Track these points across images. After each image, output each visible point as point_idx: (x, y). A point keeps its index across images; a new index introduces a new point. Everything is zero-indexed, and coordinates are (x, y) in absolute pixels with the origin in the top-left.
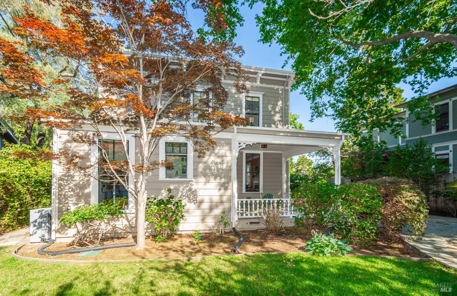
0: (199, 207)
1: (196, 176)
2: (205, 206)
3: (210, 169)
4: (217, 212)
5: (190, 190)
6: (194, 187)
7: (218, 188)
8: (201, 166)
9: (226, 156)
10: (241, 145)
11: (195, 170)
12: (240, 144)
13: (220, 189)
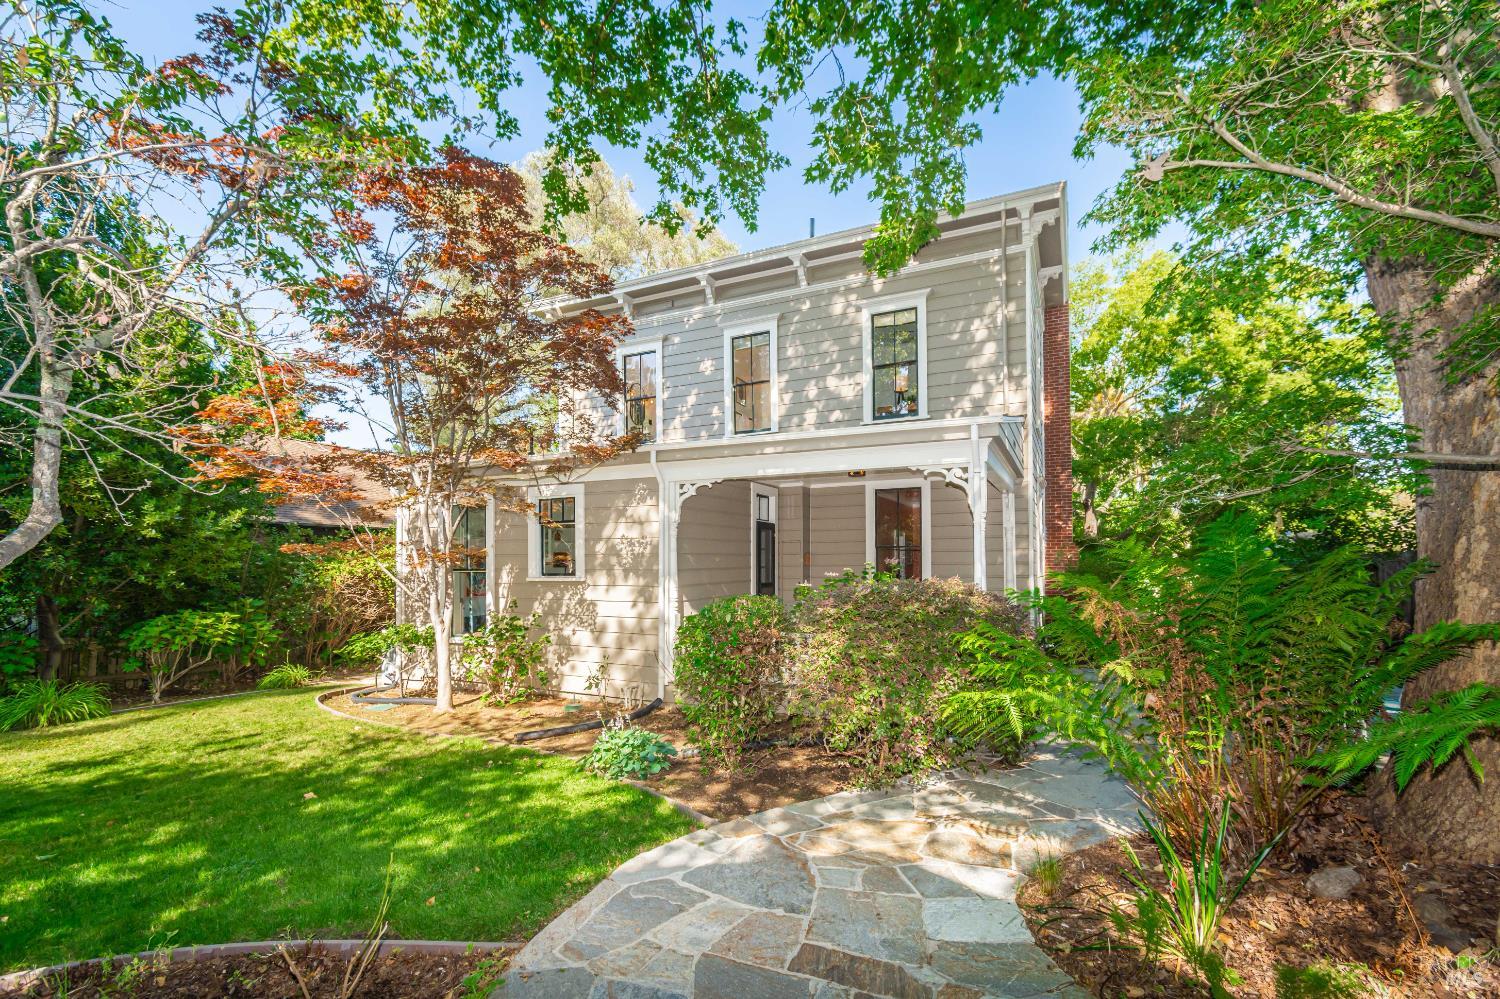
0: (597, 640)
1: (590, 571)
2: (610, 639)
3: (618, 555)
4: (632, 654)
5: (581, 602)
6: (589, 595)
7: (632, 598)
8: (601, 548)
9: (648, 521)
10: (685, 489)
11: (590, 555)
12: (682, 486)
13: (635, 603)
